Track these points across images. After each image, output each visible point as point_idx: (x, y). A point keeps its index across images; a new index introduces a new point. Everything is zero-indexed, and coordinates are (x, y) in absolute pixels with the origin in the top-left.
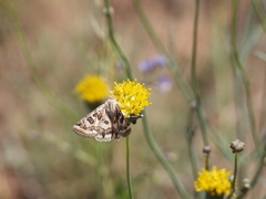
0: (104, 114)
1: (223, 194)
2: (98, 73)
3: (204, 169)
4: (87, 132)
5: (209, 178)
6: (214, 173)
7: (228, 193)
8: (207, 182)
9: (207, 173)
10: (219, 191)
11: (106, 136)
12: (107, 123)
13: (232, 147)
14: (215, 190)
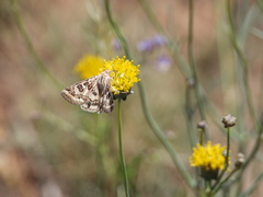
0: (95, 85)
1: (218, 169)
2: (97, 53)
3: (198, 144)
4: (75, 99)
5: (204, 154)
6: (209, 148)
7: (222, 167)
8: (202, 157)
9: (202, 148)
10: (214, 166)
11: (92, 107)
12: (95, 94)
13: (224, 122)
14: (209, 165)
